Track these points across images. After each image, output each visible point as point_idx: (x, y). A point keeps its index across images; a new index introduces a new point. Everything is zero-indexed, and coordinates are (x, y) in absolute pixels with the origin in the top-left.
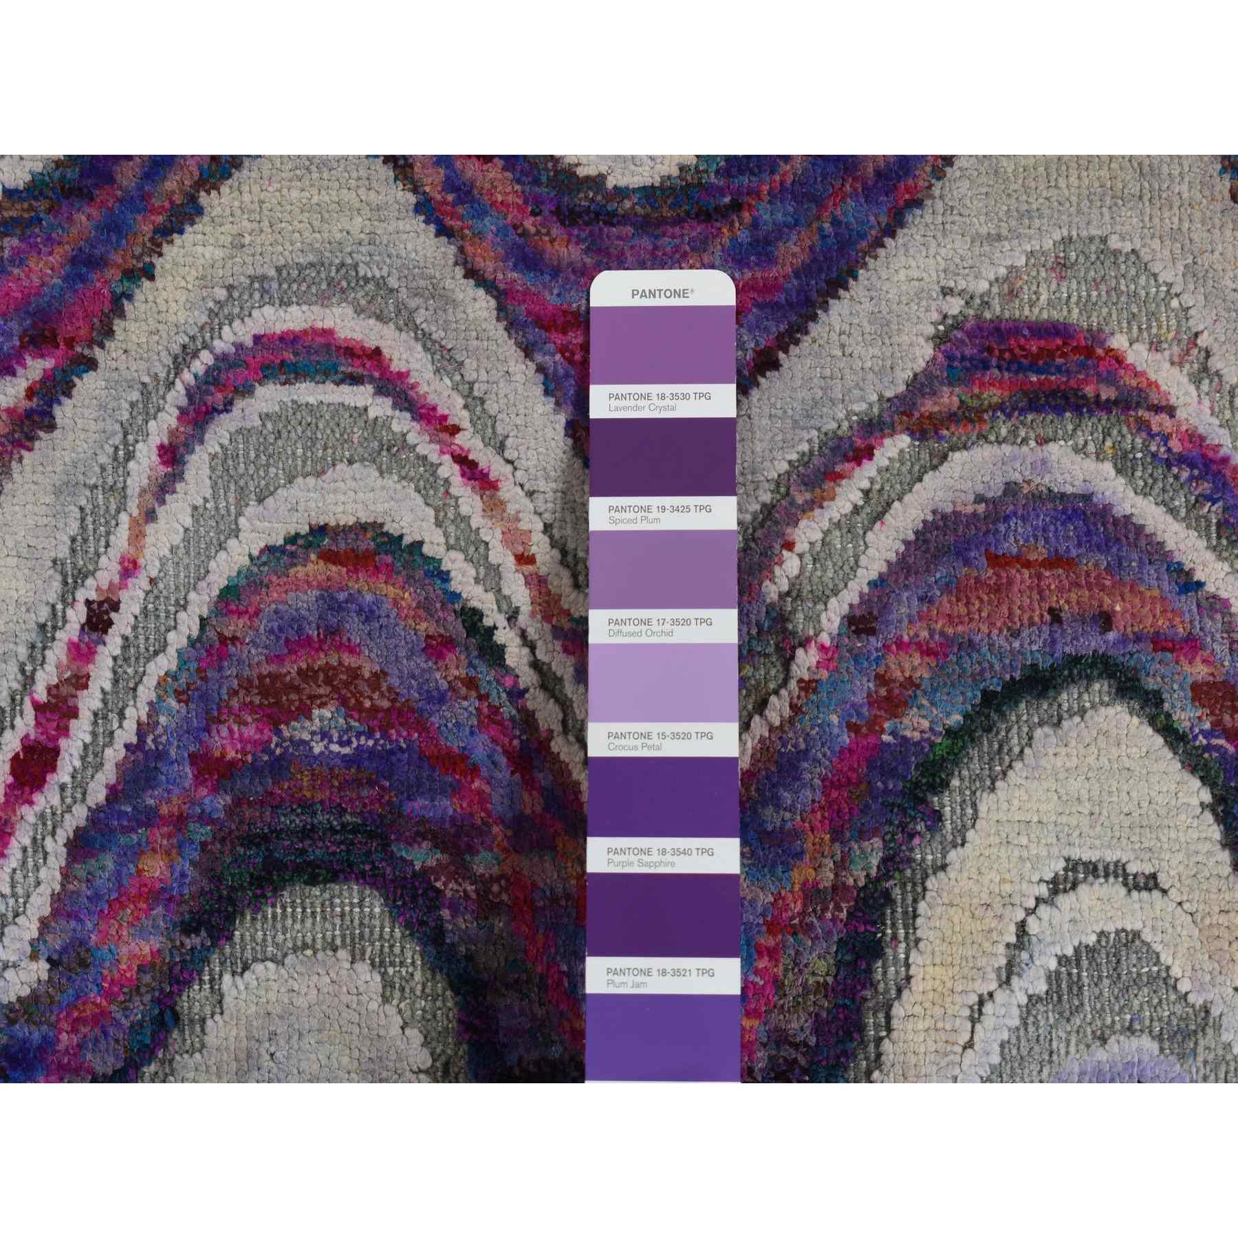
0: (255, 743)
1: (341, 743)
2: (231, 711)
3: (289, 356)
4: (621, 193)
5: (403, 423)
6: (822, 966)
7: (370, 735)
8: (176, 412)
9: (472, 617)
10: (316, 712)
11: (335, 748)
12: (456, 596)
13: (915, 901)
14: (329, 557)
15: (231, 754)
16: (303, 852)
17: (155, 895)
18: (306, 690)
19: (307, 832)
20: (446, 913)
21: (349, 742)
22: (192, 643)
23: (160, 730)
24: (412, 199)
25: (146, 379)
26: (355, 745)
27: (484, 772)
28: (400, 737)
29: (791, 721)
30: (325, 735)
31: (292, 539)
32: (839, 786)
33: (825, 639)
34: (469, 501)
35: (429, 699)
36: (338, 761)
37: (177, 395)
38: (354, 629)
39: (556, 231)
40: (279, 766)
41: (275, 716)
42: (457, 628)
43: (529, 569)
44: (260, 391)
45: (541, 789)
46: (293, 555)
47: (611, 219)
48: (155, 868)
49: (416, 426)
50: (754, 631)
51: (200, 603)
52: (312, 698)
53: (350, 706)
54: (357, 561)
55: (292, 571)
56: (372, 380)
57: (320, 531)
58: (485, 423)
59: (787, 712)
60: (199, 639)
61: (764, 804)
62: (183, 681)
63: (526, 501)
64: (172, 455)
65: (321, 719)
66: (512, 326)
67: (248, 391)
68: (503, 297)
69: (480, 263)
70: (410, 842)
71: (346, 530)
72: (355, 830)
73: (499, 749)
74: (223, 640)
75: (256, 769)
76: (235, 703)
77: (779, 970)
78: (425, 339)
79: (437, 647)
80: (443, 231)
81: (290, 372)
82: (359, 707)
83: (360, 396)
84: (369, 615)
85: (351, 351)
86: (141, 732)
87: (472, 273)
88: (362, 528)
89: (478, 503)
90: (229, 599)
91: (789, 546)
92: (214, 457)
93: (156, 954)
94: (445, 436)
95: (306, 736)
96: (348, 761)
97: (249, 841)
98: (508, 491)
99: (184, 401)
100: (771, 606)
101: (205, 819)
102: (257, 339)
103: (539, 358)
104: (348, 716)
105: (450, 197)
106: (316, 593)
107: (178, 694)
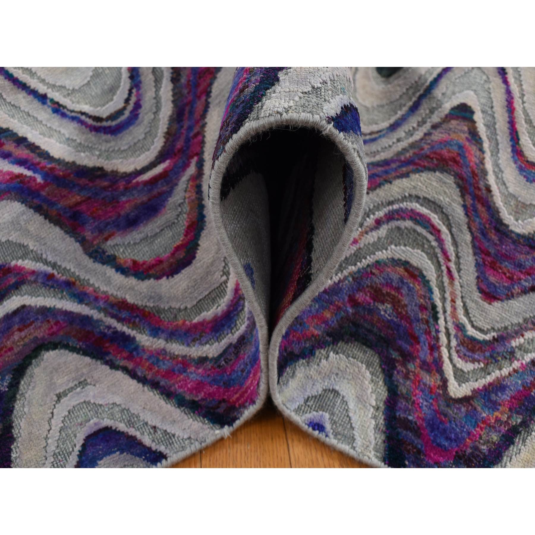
0: (367, 302)
1: (389, 315)
2: (365, 291)
3: (418, 218)
4: (512, 232)
5: (438, 250)
6: (495, 438)
7: (397, 318)
8: (384, 213)
9: (434, 307)
10: (386, 304)
11: (387, 316)
12: (433, 299)
13: (527, 436)
14: (406, 270)
15: (360, 300)
16: (366, 335)
17: (325, 321)
18: (387, 298)
19: (370, 331)
20: (396, 372)
21: (390, 316)
22: (363, 268)
23: (344, 283)
24: (462, 203)
25: (380, 203)
26: (392, 318)
27: (421, 344)
28: (403, 323)
29: (508, 377)
30: (385, 311)
31: (400, 260)
32: (515, 399)
33: (524, 362)
34: (446, 279)
35: (415, 319)
36: (385, 319)
37: (386, 210)
38: (404, 291)
39: (493, 231)
40: (370, 311)
41: (375, 298)
42: (430, 306)
43: (453, 303)
44: (407, 221)
45: (434, 358)
46: (398, 264)
47: (507, 236)
48: (328, 315)
49: (441, 253)
50: (506, 350)
51: (370, 260)
52: (387, 300)
53: (394, 308)
54: (413, 276)
55: (396, 267)
56: (435, 236)
57: (407, 262)
58: (458, 264)
59: (507, 374)
60: (365, 268)
61: (493, 393)
62: (356, 276)
63: (459, 288)
64: (378, 223)
65: (387, 307)
66: (474, 246)
67: (404, 219)
68: (474, 238)
69: (472, 227)
70: (394, 350)
71: (413, 267)
72: (382, 338)
73: (427, 341)
74: (372, 273)
75: (364, 308)
76: (367, 290)
77: (482, 433)
78: (452, 235)
79: (423, 308)
80: (466, 214)
81: (417, 222)
82: (397, 310)
83: (431, 238)
84: (410, 289)
85: (433, 226)
86: (340, 281)
87: (469, 228)
88: (417, 269)
89: (448, 281)
90: (378, 264)
91: (523, 336)
92: (389, 229)
93: (318, 335)
94: (447, 261)
95: (381, 308)
96: (389, 321)
97: (354, 324)
98: (457, 283)
99: (387, 212)
100: (512, 347)
101: (346, 311)
102: (412, 210)
103: (477, 257)
104: (393, 310)
105: (471, 208)
106: (399, 276)
107: (353, 278)
